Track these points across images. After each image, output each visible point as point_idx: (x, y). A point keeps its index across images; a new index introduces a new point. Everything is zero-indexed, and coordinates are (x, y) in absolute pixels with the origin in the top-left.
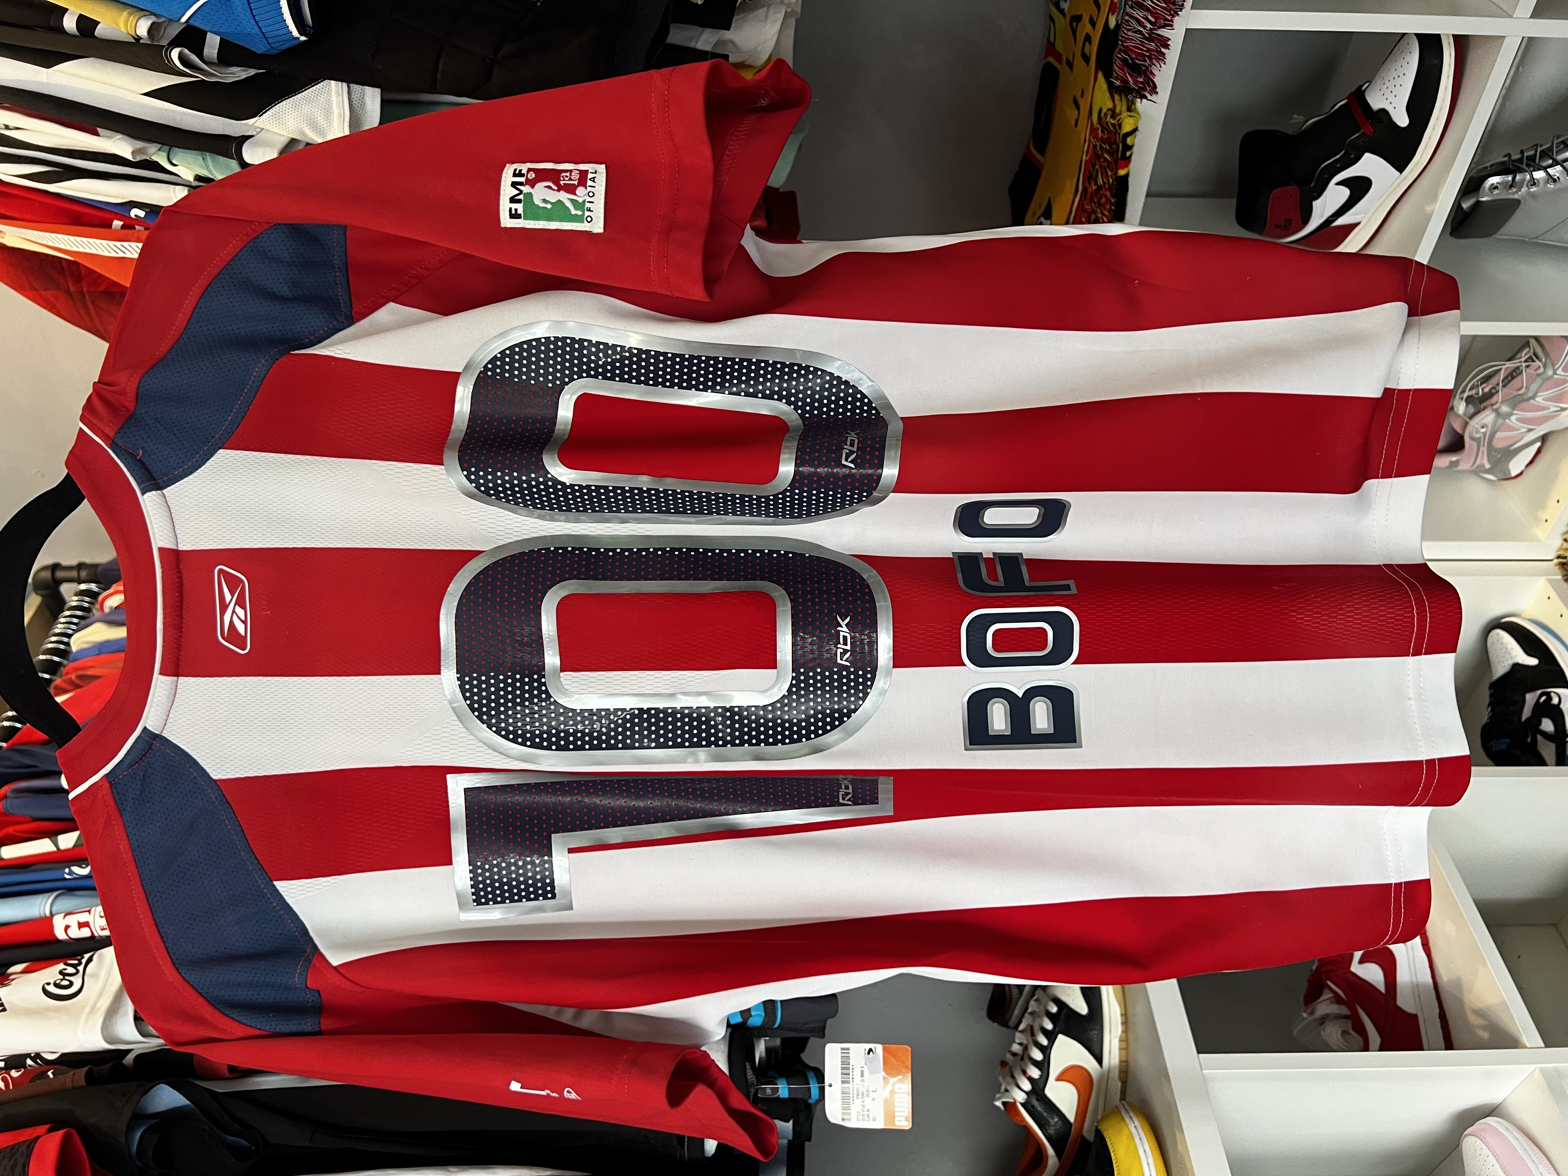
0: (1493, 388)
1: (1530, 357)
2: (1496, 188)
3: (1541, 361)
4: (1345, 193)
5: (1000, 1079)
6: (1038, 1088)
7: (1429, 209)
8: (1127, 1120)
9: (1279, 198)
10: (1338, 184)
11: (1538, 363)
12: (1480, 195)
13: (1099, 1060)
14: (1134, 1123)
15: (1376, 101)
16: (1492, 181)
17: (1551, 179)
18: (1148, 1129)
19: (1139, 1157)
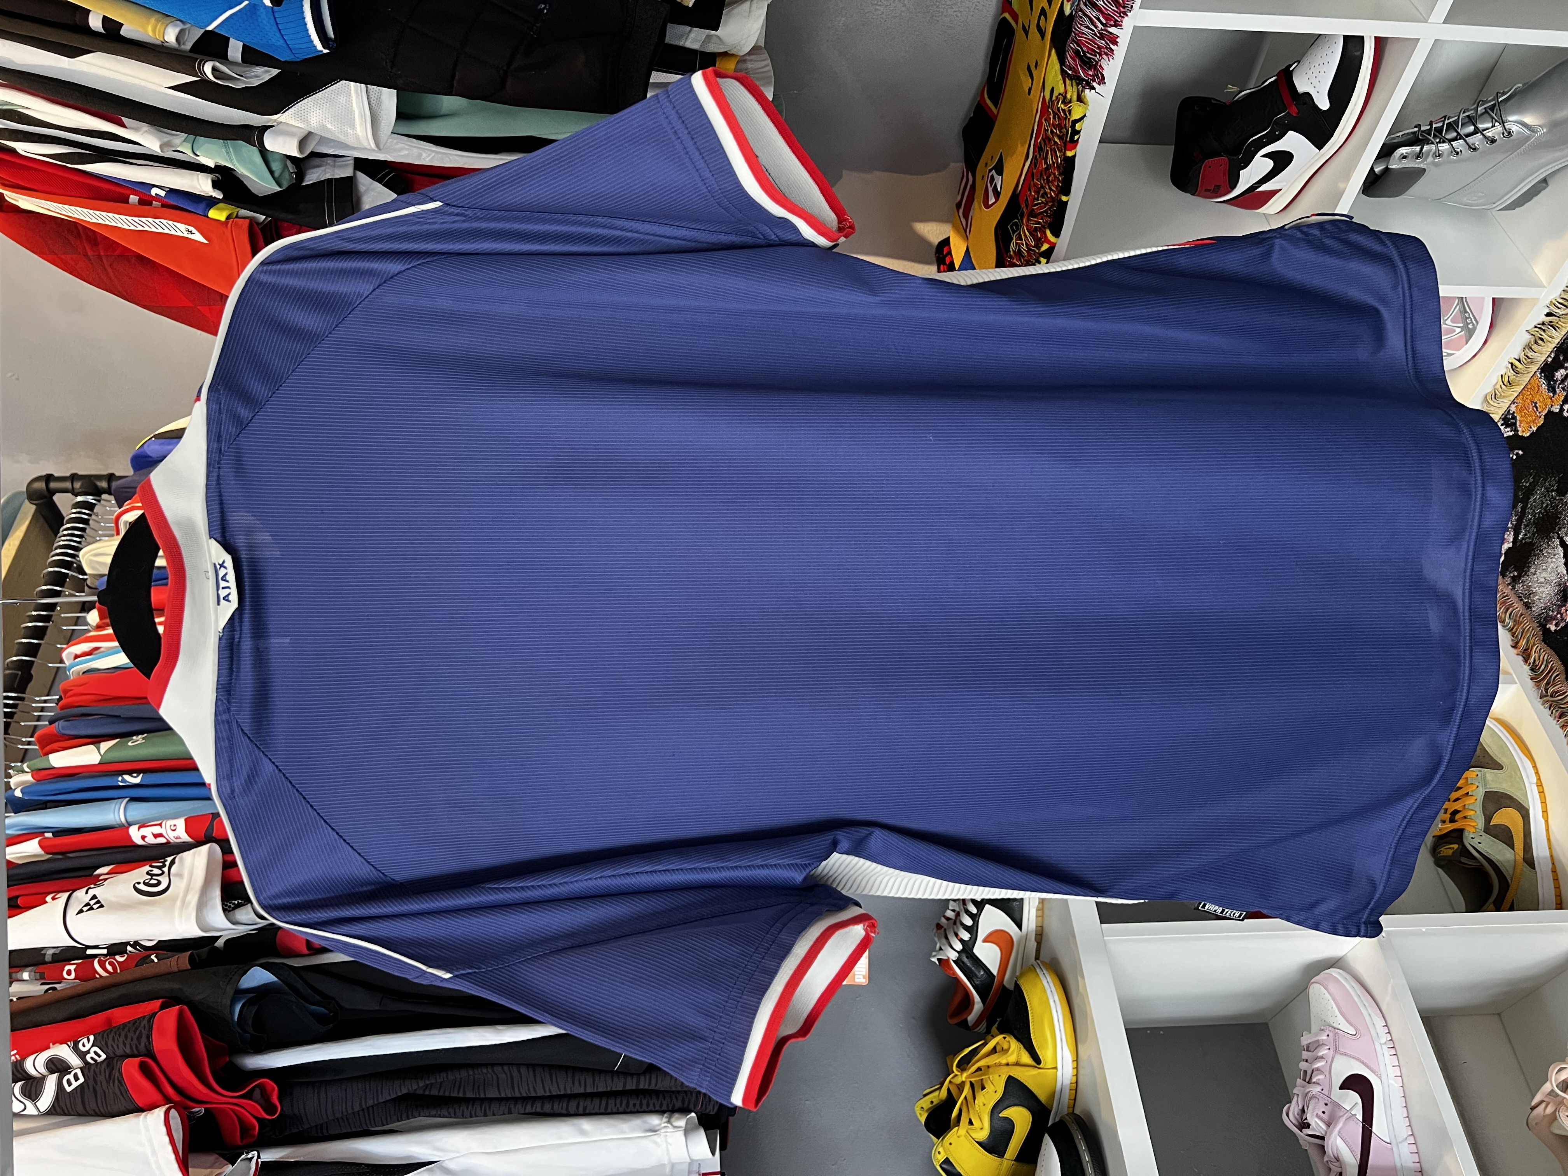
2: (1405, 157)
4: (1269, 164)
6: (968, 948)
7: (1341, 186)
8: (1041, 975)
9: (1210, 167)
10: (1263, 156)
12: (1390, 163)
13: (1019, 925)
14: (1046, 978)
15: (1302, 85)
16: (1403, 150)
17: (1454, 152)
18: (1058, 983)
19: (1050, 1006)
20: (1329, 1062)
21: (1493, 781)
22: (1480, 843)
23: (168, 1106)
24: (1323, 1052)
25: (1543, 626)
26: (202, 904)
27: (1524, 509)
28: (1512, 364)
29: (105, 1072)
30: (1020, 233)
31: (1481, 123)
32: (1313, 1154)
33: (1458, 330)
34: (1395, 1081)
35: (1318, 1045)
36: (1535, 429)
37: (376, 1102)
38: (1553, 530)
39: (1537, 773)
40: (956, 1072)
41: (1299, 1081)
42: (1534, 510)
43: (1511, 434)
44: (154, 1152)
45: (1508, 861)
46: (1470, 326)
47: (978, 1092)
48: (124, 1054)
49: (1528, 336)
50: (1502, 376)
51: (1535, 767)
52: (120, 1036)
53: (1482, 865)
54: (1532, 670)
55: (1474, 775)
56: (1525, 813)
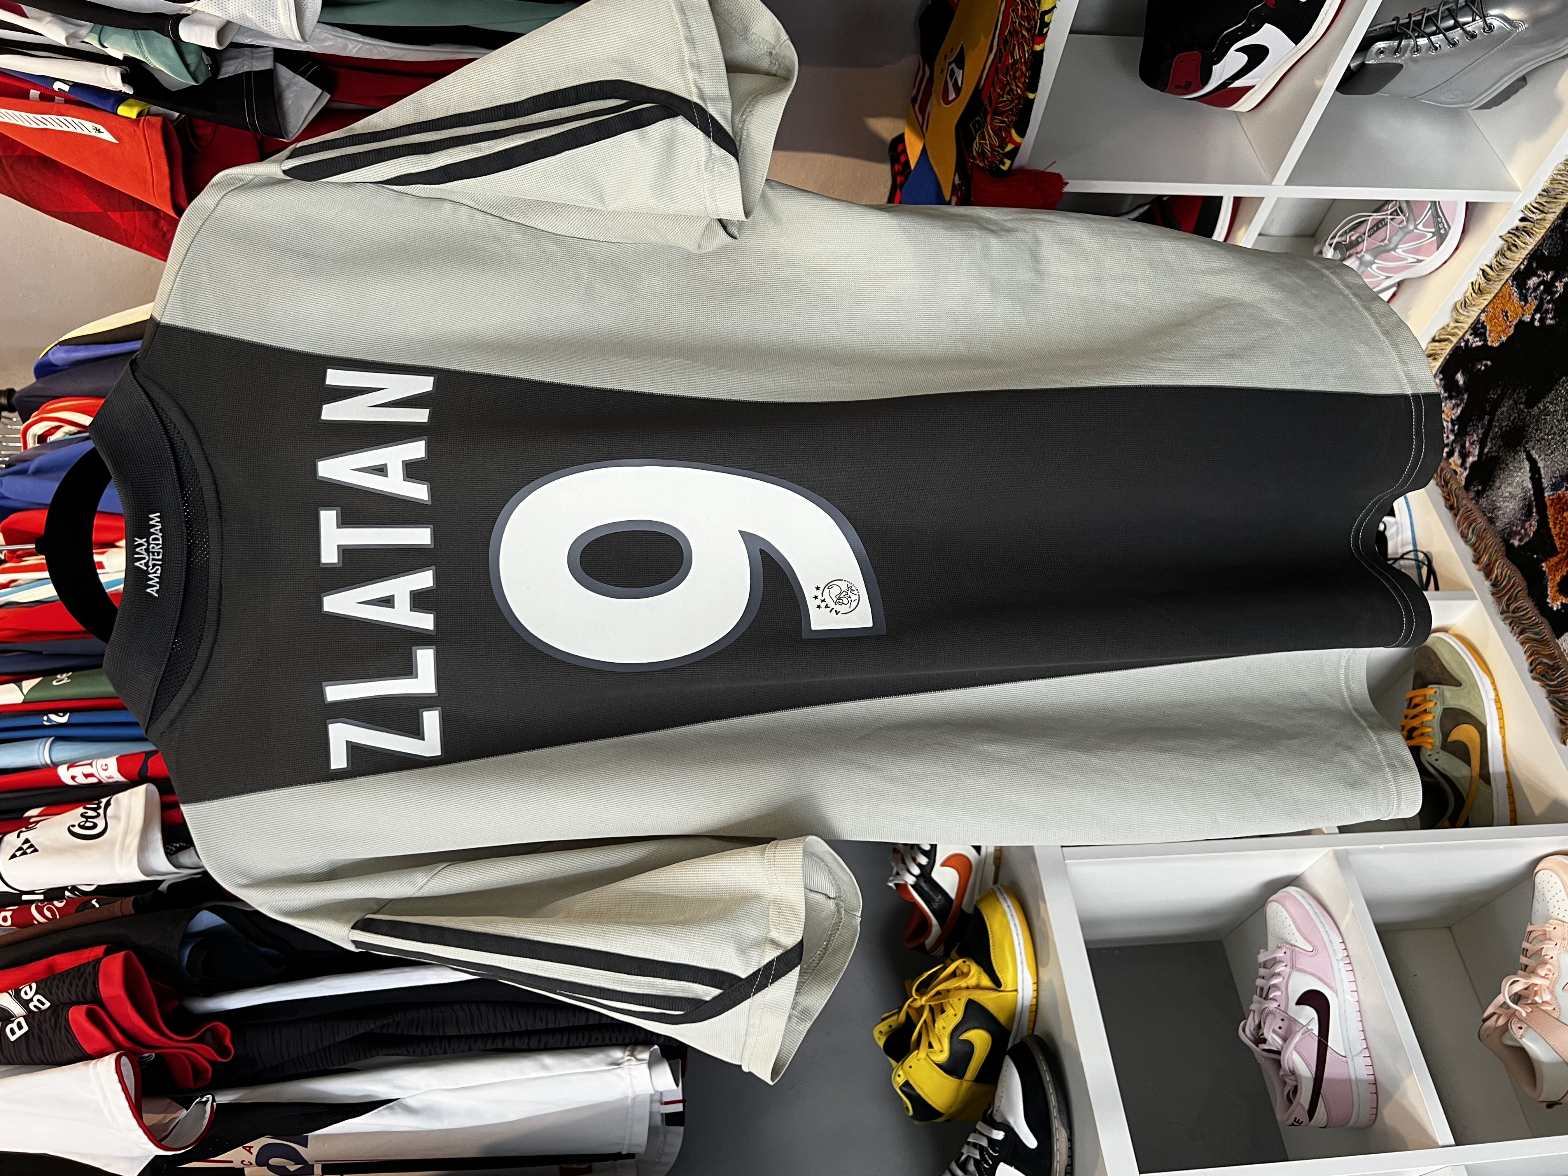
0: (1360, 236)
1: (1396, 210)
2: (1382, 52)
3: (1405, 215)
4: (1244, 59)
5: (893, 864)
6: (926, 873)
7: (1318, 83)
8: (1002, 901)
9: (1182, 62)
10: (1237, 50)
11: (1402, 216)
12: (1367, 58)
13: (978, 849)
14: (1007, 902)
16: (1381, 45)
17: (1433, 47)
18: (1018, 906)
19: (1010, 930)
20: (1286, 978)
21: (1451, 698)
22: (1437, 760)
23: (118, 1053)
24: (1279, 969)
25: (1506, 542)
26: (143, 847)
27: (1491, 421)
28: (1483, 271)
29: (50, 1020)
30: (983, 132)
31: (1462, 17)
32: (1268, 1068)
33: (1431, 235)
34: (1351, 997)
35: (1275, 962)
36: (1504, 339)
37: (332, 1042)
38: (1519, 443)
39: (1495, 689)
40: (915, 996)
41: (1256, 997)
42: (1501, 423)
43: (1480, 344)
44: (105, 1099)
45: (1464, 777)
46: (1442, 231)
47: (937, 1015)
48: (68, 1001)
49: (1501, 242)
50: (1472, 283)
51: (1493, 683)
52: (64, 983)
53: (1438, 782)
54: (1493, 585)
55: (1432, 692)
56: (1482, 730)
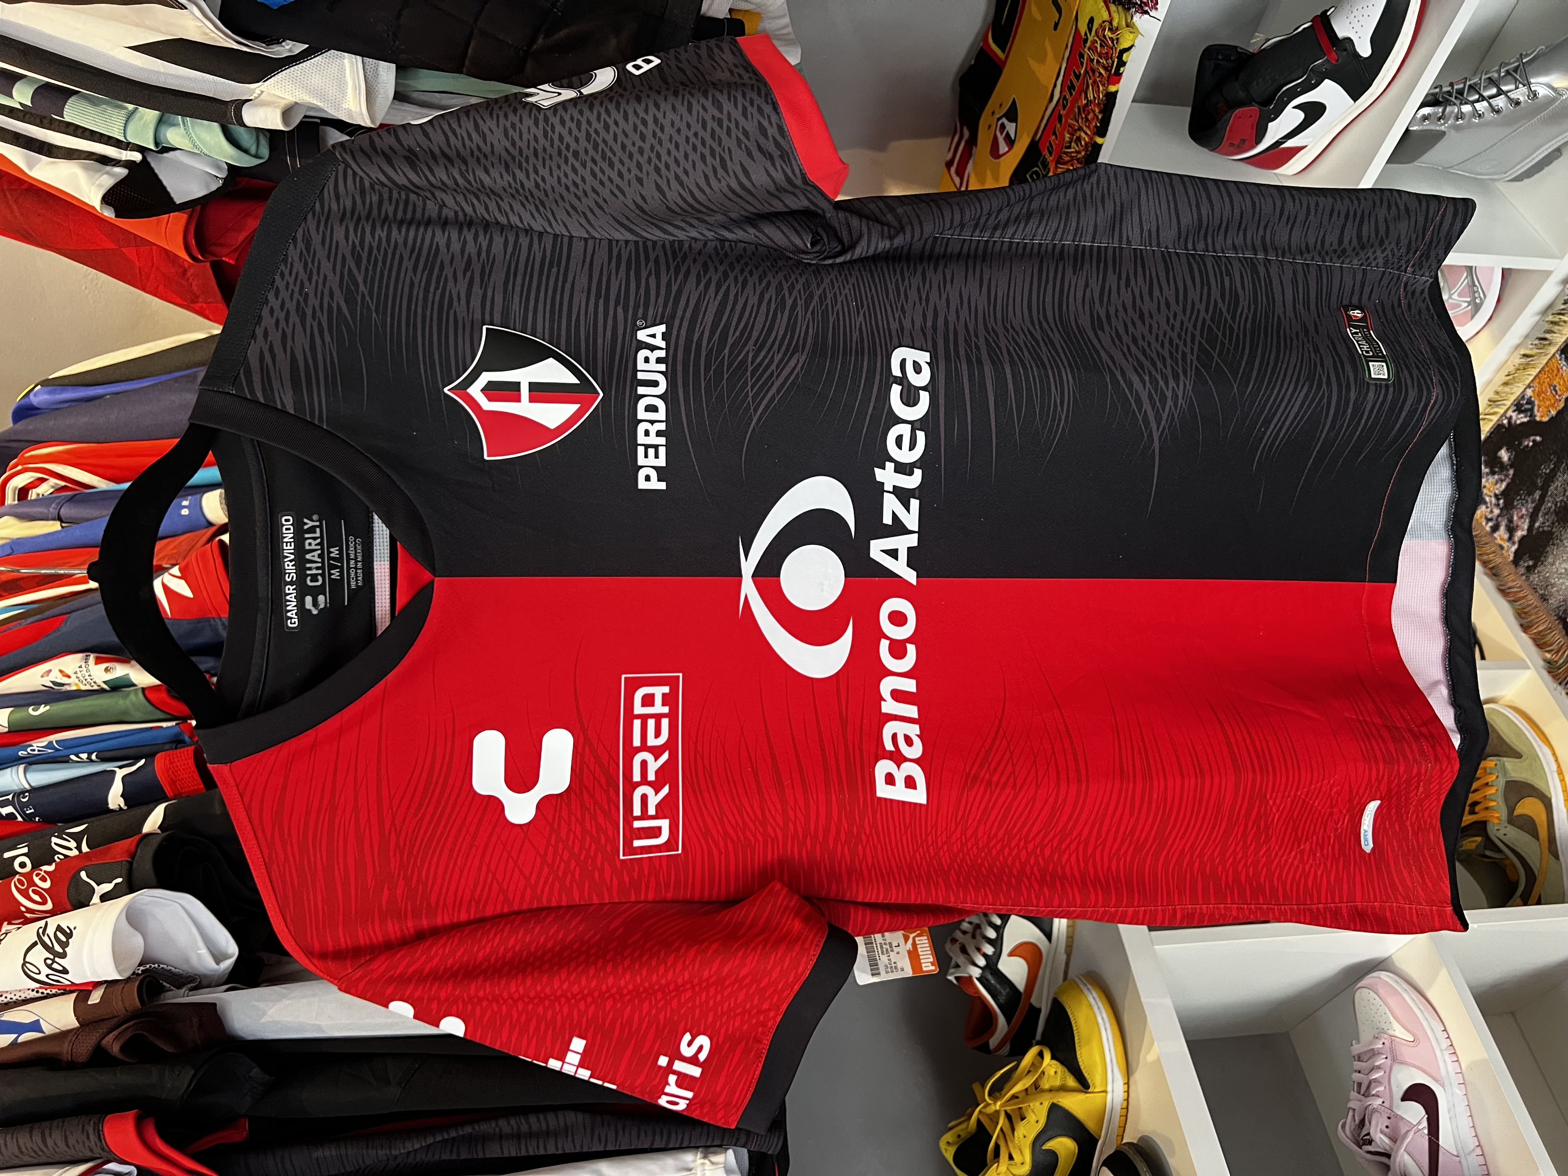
2: (1427, 118)
4: (1299, 116)
5: (956, 957)
8: (1086, 992)
9: (1239, 117)
10: (1294, 108)
13: (1048, 935)
14: (1091, 994)
15: (1342, 30)
17: (1477, 114)
18: (1104, 999)
19: (1098, 1024)
20: (1388, 1071)
21: (1512, 770)
22: (1505, 835)
24: (1379, 1061)
27: (1542, 496)
31: (1504, 85)
33: (1466, 304)
34: (1460, 1089)
35: (1374, 1054)
36: (1553, 413)
39: (1557, 760)
40: (990, 1102)
42: (1553, 498)
43: (1526, 419)
45: (1533, 852)
46: (1478, 301)
47: (1016, 1123)
51: (1554, 754)
53: (1507, 858)
55: (1492, 764)
56: (1547, 802)
